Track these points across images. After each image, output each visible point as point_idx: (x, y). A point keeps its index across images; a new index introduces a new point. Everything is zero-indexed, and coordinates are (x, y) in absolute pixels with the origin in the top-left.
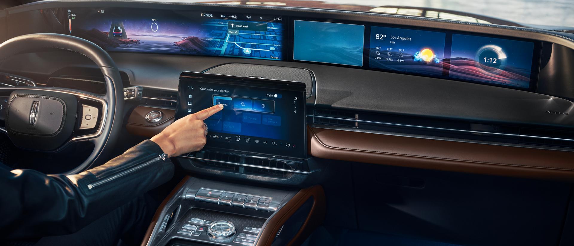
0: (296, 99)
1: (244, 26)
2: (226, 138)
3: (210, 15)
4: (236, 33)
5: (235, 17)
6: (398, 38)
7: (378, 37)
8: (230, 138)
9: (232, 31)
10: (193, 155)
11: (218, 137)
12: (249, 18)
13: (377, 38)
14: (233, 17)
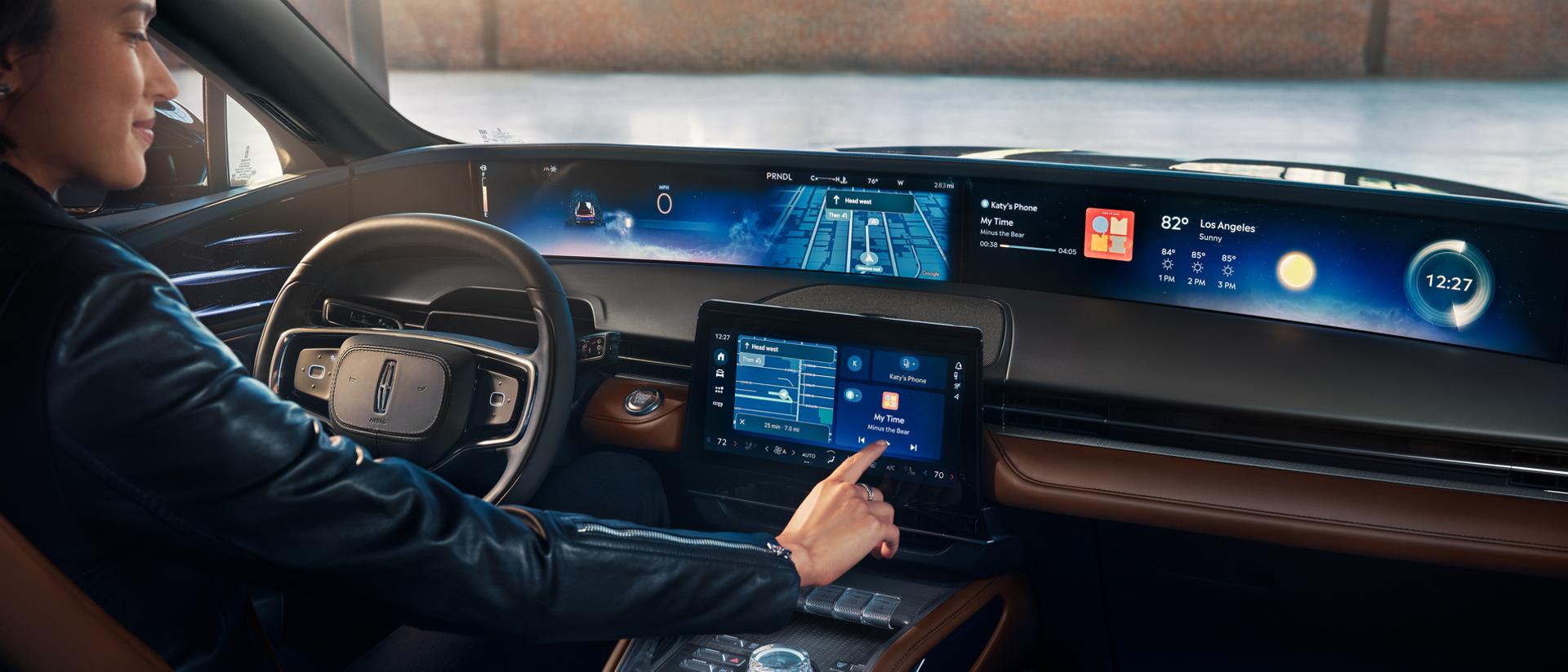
0: (958, 367)
1: (861, 202)
2: (804, 455)
3: (785, 177)
4: (843, 216)
5: (841, 179)
6: (1221, 225)
7: (1168, 222)
8: (813, 456)
9: (834, 213)
10: (727, 492)
11: (784, 452)
12: (874, 182)
13: (1166, 225)
14: (838, 179)
